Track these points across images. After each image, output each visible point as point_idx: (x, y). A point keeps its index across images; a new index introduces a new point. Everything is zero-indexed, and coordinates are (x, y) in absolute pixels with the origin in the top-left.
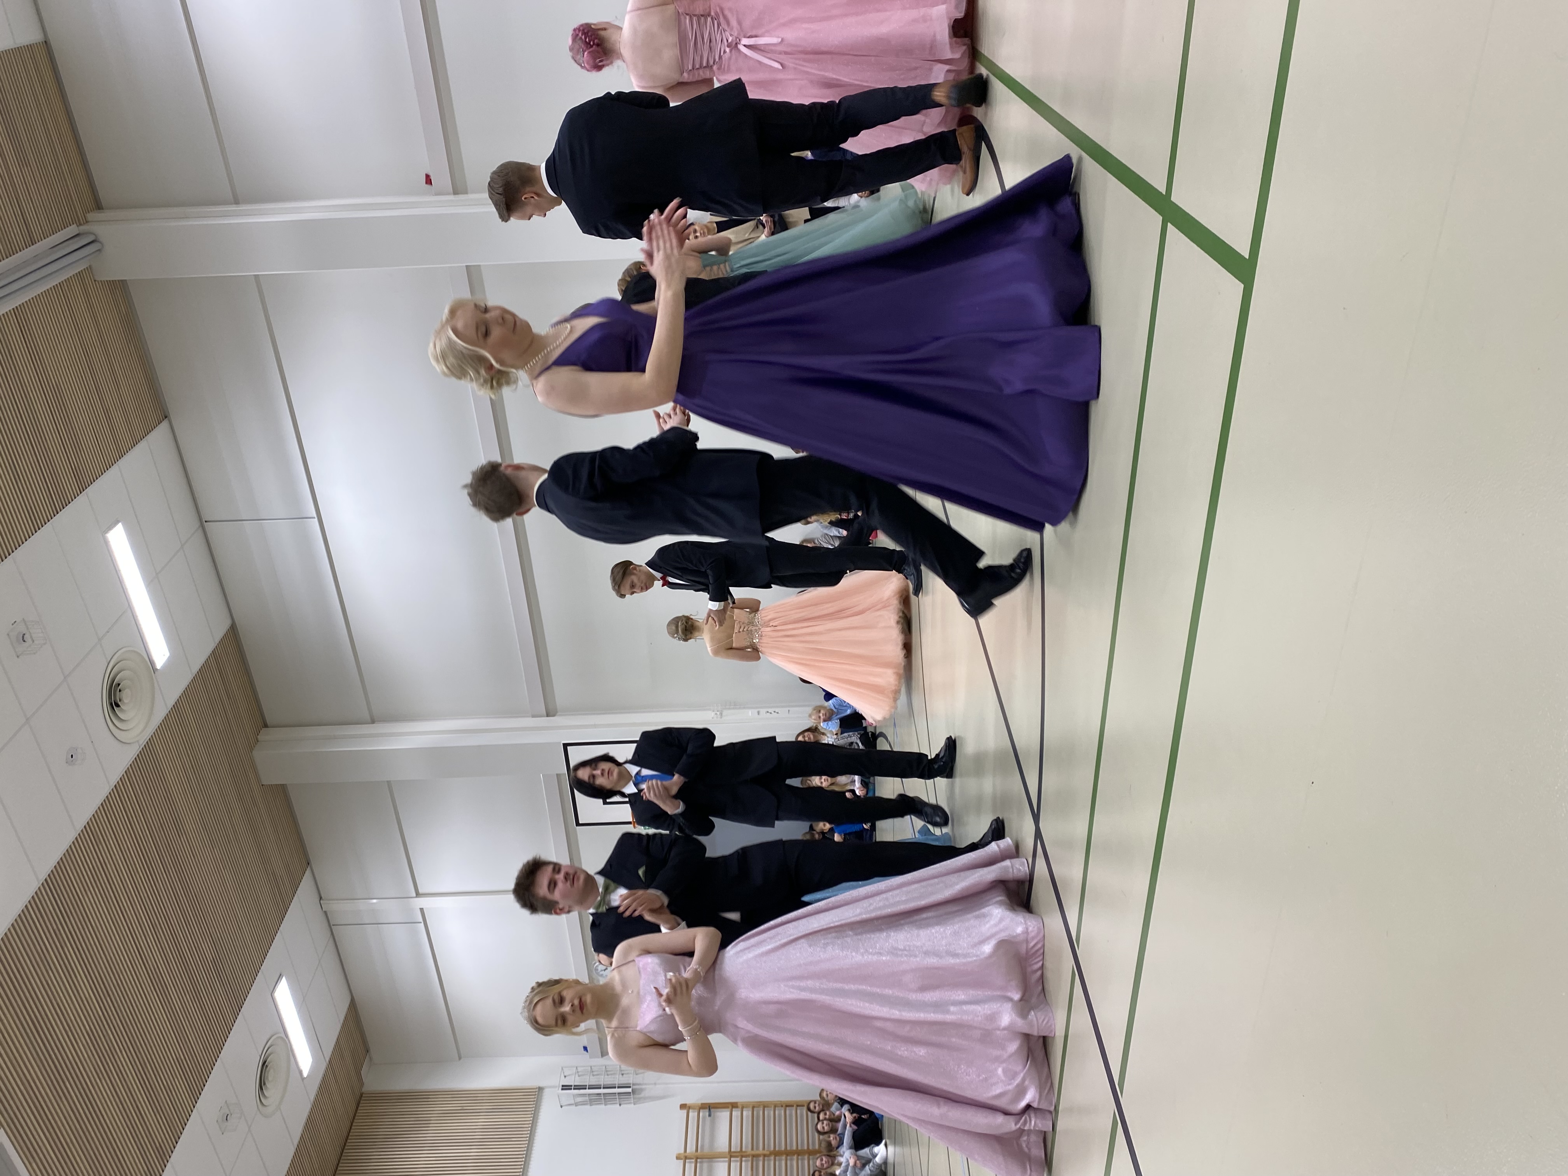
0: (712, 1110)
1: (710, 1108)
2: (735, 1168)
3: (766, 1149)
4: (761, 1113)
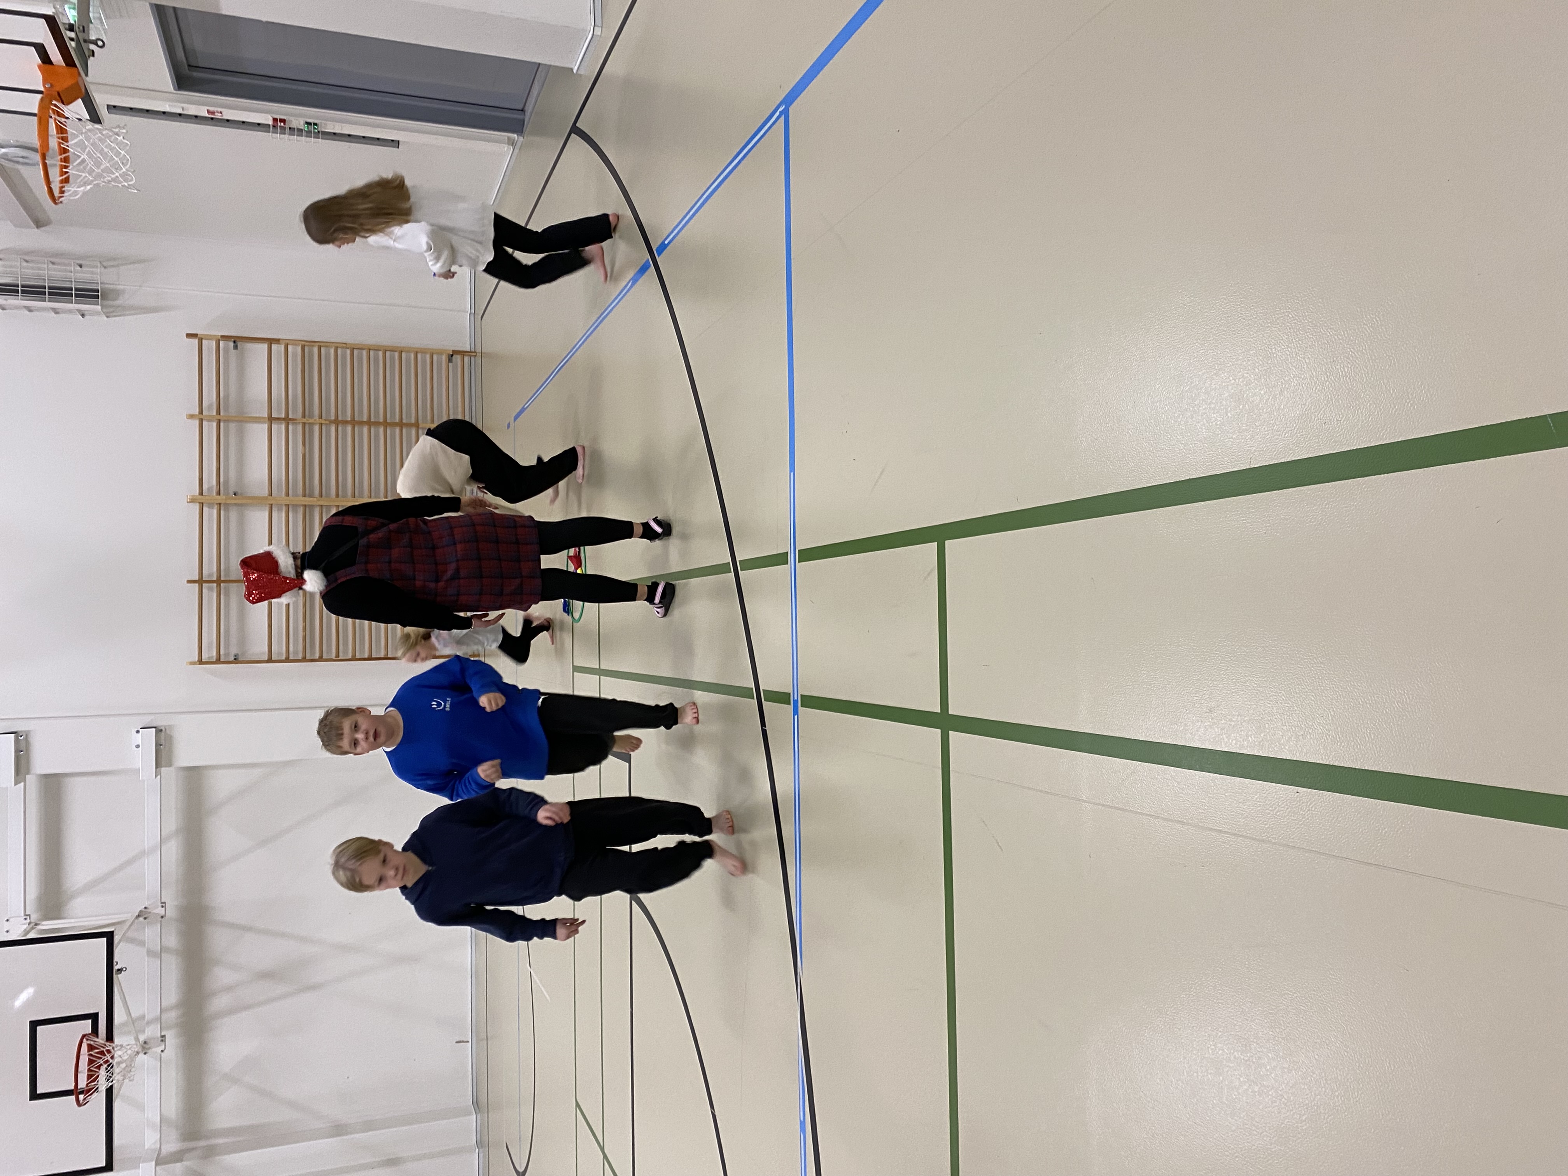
0: (239, 344)
1: (236, 341)
2: (279, 432)
3: (324, 417)
4: (316, 350)
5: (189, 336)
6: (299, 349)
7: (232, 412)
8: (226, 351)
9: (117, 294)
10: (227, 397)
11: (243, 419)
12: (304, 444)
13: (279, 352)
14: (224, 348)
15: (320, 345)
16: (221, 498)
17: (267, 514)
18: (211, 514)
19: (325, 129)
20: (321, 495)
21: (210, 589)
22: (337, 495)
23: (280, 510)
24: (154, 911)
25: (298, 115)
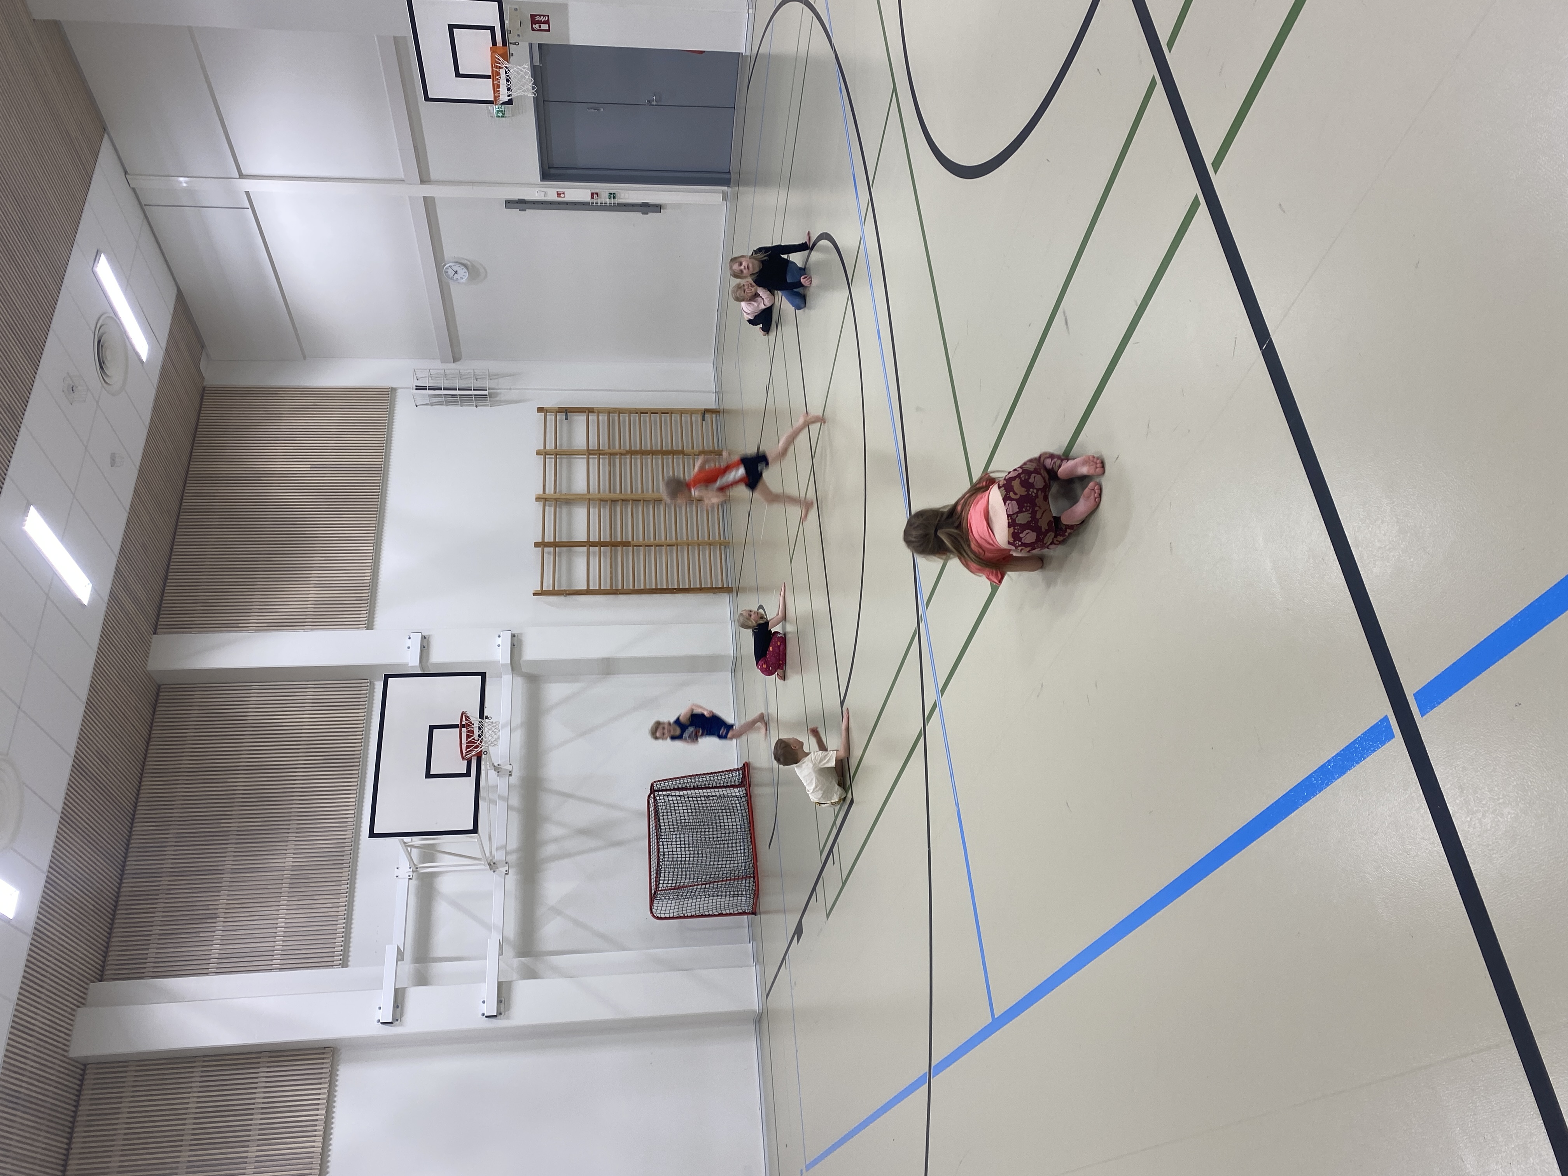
0: (568, 414)
1: (567, 412)
2: (593, 463)
3: (622, 449)
4: (617, 418)
5: (540, 410)
6: (606, 418)
7: (565, 447)
8: (561, 420)
9: (497, 394)
10: (561, 445)
11: (571, 454)
12: (610, 465)
13: (593, 421)
14: (560, 420)
15: (620, 411)
16: (557, 496)
17: (586, 510)
18: (550, 510)
19: (620, 198)
20: (621, 492)
21: (549, 553)
22: (632, 492)
23: (594, 507)
24: (504, 768)
25: (604, 189)
